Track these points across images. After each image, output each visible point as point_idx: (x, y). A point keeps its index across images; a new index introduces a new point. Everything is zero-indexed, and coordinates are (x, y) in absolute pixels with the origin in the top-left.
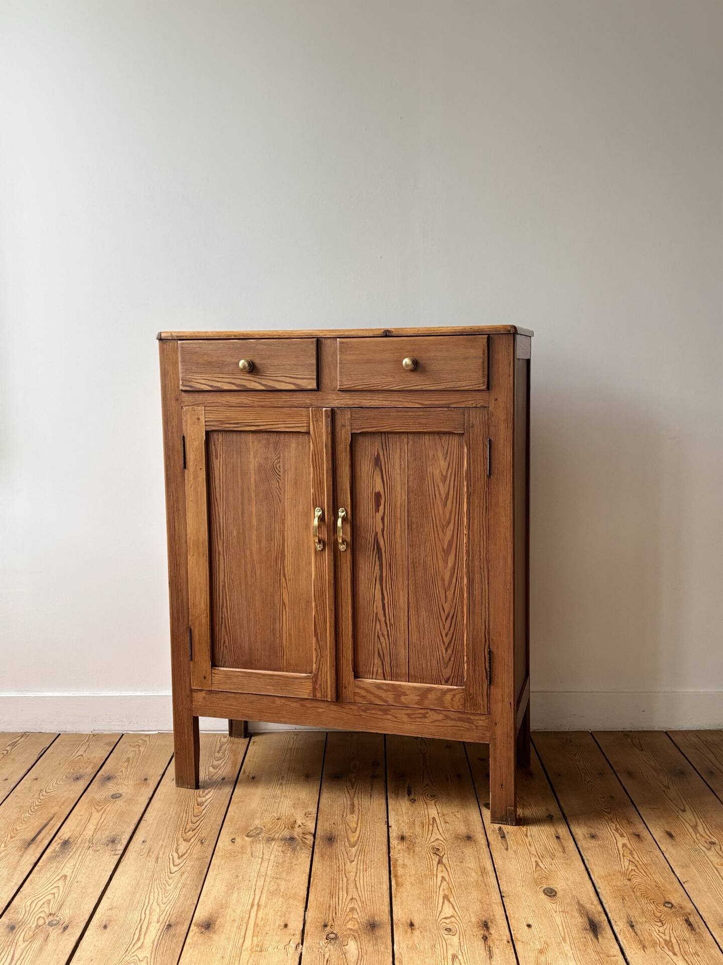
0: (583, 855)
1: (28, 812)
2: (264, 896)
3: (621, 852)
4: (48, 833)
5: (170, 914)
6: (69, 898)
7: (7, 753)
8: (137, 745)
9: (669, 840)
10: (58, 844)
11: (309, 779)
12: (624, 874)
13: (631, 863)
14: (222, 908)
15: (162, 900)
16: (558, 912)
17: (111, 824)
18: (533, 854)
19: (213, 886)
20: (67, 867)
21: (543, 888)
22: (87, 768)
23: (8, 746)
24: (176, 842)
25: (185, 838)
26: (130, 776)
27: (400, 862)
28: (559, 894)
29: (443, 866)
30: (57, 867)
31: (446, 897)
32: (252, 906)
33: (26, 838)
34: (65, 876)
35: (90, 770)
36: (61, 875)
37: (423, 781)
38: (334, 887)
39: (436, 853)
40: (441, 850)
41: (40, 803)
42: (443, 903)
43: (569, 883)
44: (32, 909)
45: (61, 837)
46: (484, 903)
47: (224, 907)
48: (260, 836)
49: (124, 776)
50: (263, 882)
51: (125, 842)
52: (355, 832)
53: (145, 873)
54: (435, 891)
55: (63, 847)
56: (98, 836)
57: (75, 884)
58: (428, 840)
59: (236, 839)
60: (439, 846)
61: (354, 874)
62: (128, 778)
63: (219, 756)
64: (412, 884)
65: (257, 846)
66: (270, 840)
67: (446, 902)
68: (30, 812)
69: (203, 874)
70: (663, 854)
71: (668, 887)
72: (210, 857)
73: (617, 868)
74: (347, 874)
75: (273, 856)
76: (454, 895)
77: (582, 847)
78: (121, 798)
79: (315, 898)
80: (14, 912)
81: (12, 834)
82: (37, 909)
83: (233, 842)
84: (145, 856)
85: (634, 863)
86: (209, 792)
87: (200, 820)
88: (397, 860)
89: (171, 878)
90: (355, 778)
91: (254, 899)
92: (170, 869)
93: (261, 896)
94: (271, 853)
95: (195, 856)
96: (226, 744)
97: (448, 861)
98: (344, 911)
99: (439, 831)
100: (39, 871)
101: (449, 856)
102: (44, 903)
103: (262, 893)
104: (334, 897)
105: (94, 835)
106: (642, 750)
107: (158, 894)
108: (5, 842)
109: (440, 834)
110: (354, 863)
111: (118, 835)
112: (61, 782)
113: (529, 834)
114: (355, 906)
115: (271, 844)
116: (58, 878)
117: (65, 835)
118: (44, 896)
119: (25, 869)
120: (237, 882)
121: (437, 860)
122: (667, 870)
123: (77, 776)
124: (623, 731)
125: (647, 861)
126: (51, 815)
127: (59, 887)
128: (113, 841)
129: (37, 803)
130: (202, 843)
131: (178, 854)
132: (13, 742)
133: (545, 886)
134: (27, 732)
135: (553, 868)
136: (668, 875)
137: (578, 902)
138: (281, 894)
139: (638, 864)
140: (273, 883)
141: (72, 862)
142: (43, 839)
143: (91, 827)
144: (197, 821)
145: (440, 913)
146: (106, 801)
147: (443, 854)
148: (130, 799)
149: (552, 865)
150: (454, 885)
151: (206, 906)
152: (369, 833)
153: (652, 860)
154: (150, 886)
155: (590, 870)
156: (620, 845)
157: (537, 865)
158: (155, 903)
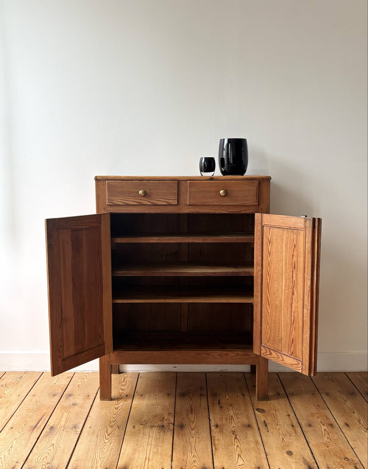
0: (305, 434)
1: (32, 412)
2: (151, 455)
3: (324, 433)
4: (42, 423)
5: (106, 463)
6: (56, 456)
7: (18, 382)
8: (82, 378)
9: (347, 427)
10: (48, 428)
11: (170, 396)
12: (325, 444)
13: (328, 439)
14: (131, 460)
15: (102, 456)
16: (293, 463)
17: (73, 419)
18: (281, 434)
19: (126, 449)
20: (54, 440)
21: (286, 451)
22: (58, 390)
23: (18, 378)
24: (106, 428)
25: (110, 425)
26: (81, 394)
27: (216, 438)
28: (294, 453)
29: (237, 440)
30: (49, 440)
31: (239, 455)
32: (146, 459)
33: (32, 425)
34: (53, 445)
35: (60, 391)
36: (51, 444)
37: (226, 397)
38: (185, 450)
39: (233, 433)
40: (236, 432)
41: (37, 407)
42: (238, 458)
43: (298, 448)
44: (39, 461)
45: (49, 425)
46: (258, 458)
47: (132, 460)
48: (147, 425)
49: (78, 394)
50: (150, 447)
51: (81, 428)
52: (193, 423)
53: (92, 442)
54: (234, 452)
55: (50, 430)
56: (67, 424)
57: (58, 448)
58: (229, 427)
59: (136, 426)
60: (235, 430)
61: (194, 444)
62: (80, 395)
63: (124, 384)
64: (223, 449)
65: (146, 430)
66: (152, 427)
67: (239, 457)
68: (33, 412)
69: (120, 444)
70: (344, 434)
71: (347, 451)
72: (123, 435)
73: (322, 441)
74: (191, 444)
75: (154, 435)
76: (243, 454)
77: (304, 430)
78: (77, 405)
79: (176, 456)
80: (30, 462)
81: (25, 423)
82: (41, 460)
83: (134, 428)
84: (91, 434)
85: (330, 439)
86: (120, 402)
87: (117, 417)
88: (215, 437)
89: (105, 446)
90: (192, 395)
91: (146, 456)
92: (104, 441)
93: (149, 455)
94: (153, 433)
95: (116, 435)
96: (127, 378)
97: (240, 437)
98: (190, 462)
99: (235, 423)
100: (40, 442)
101: (240, 435)
102: (44, 458)
103: (150, 453)
104: (185, 455)
105: (65, 424)
106: (333, 382)
107: (100, 454)
108: (22, 427)
109: (235, 424)
110: (194, 438)
111: (77, 424)
112: (46, 397)
113: (278, 424)
114: (196, 459)
115: (153, 429)
116: (50, 445)
117: (51, 423)
118: (44, 454)
119: (33, 441)
120: (137, 447)
121: (234, 437)
122: (346, 443)
123: (54, 394)
124: (323, 372)
125: (336, 438)
126: (43, 414)
127: (51, 450)
128: (75, 427)
129: (36, 408)
130: (119, 428)
131: (107, 433)
132: (20, 377)
133: (287, 450)
134: (27, 371)
135: (291, 441)
136: (347, 445)
137: (303, 458)
138: (159, 453)
139: (332, 439)
140: (155, 448)
141: (56, 437)
142: (40, 426)
143: (63, 419)
144: (116, 417)
145: (237, 463)
146: (70, 406)
147: (237, 434)
148: (82, 406)
149: (290, 439)
150: (243, 449)
151: (123, 459)
152: (200, 423)
153: (338, 437)
154: (95, 449)
155: (308, 442)
156: (323, 430)
157: (283, 439)
158: (98, 458)
